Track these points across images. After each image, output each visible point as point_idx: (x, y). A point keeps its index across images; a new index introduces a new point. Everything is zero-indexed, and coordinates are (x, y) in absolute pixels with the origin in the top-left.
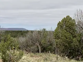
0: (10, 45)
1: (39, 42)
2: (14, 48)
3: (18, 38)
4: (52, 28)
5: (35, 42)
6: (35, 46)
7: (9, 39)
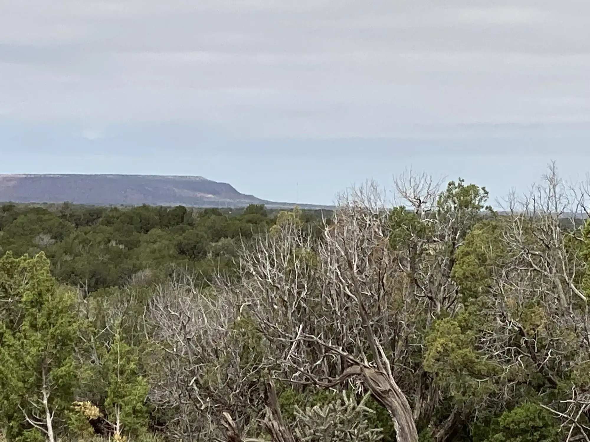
0: (48, 379)
1: (393, 344)
2: (94, 412)
3: (141, 300)
4: (553, 182)
5: (349, 349)
6: (350, 403)
7: (37, 303)
